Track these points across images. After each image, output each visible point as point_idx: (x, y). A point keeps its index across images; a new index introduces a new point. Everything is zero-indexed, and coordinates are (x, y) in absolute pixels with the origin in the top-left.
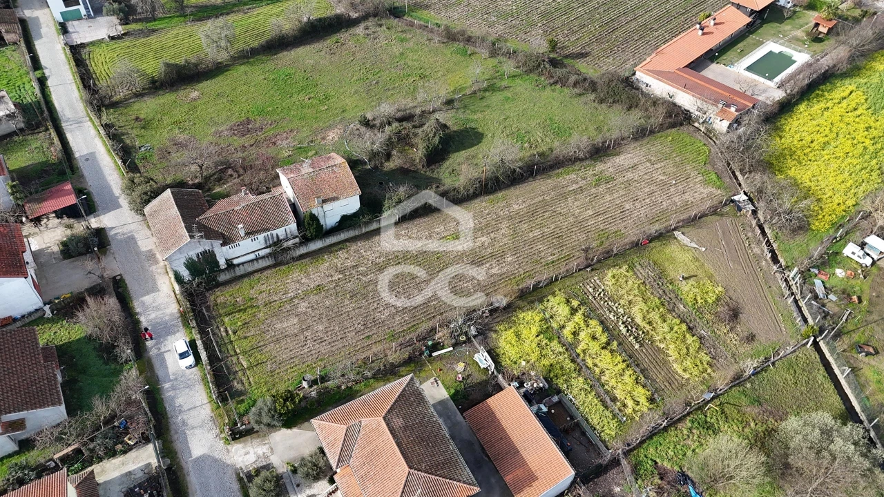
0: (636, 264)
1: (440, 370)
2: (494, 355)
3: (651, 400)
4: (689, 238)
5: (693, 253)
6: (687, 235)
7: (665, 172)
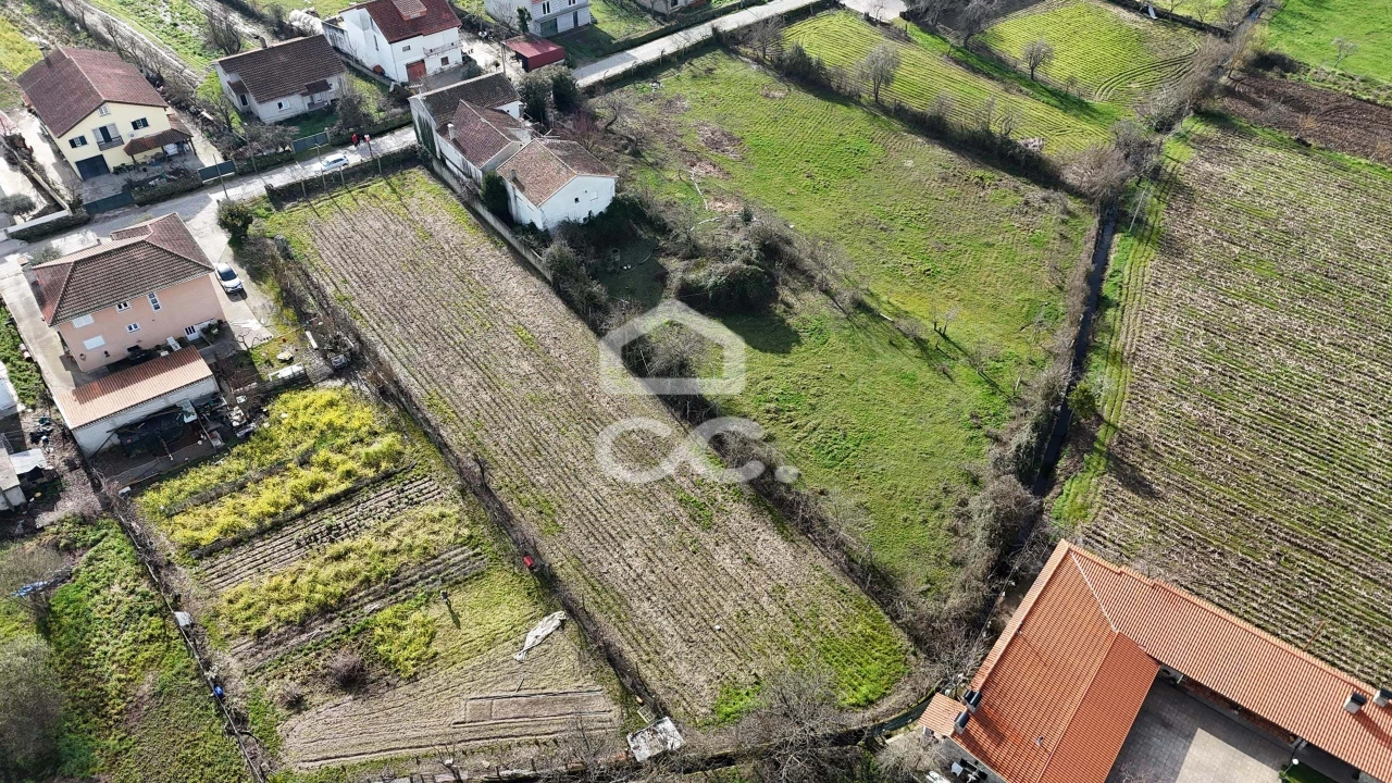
0: (478, 550)
1: (284, 341)
2: (300, 382)
3: (194, 546)
4: (548, 636)
5: (509, 639)
6: (558, 633)
7: (747, 614)
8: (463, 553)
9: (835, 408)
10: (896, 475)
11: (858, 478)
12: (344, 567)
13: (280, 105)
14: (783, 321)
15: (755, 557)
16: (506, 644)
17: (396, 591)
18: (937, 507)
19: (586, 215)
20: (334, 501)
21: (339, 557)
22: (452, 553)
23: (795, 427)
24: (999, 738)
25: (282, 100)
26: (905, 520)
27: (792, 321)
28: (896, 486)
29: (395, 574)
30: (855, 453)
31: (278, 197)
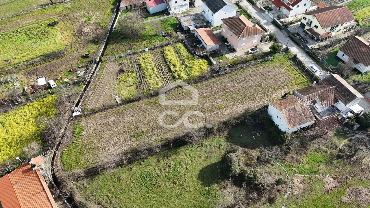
1: (227, 61)
4: (116, 99)
5: (119, 93)
6: (115, 101)
7: (101, 138)
8: (146, 88)
9: (166, 186)
10: (130, 195)
11: (133, 182)
12: (150, 70)
13: (343, 55)
14: (217, 183)
15: (117, 144)
16: (118, 93)
17: (140, 77)
18: (111, 202)
19: (277, 124)
20: (170, 69)
21: (153, 69)
22: (147, 86)
23: (161, 170)
24: (23, 172)
25: (345, 55)
26: (110, 190)
27: (216, 186)
28: (125, 193)
29: (144, 77)
30: (143, 185)
31: (295, 59)
